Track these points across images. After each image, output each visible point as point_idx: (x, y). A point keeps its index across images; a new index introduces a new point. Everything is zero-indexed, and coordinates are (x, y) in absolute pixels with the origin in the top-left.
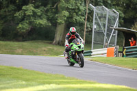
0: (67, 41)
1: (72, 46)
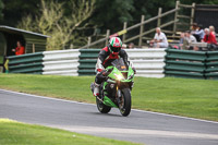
0: (99, 62)
1: (110, 71)
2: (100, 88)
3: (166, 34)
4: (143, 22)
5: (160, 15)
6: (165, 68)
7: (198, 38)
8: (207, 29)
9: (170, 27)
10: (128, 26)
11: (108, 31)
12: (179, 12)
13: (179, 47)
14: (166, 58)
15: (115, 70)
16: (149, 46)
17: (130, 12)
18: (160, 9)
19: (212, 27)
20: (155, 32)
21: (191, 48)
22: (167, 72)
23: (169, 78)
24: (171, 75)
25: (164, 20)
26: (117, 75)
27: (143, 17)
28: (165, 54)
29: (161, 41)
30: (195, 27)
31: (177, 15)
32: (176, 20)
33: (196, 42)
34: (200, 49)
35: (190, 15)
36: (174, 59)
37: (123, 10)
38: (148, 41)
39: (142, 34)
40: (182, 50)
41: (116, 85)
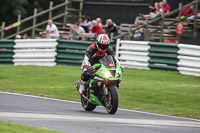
2: (86, 86)
3: (57, 26)
4: (36, 15)
5: (51, 8)
6: (56, 57)
7: (86, 29)
8: (94, 21)
9: (61, 20)
10: (22, 19)
11: (4, 24)
12: (69, 6)
13: (69, 38)
14: (58, 48)
15: (103, 67)
16: (41, 36)
17: (23, 5)
18: (51, 3)
19: (98, 19)
20: (47, 24)
21: (80, 39)
22: (58, 60)
23: (60, 66)
24: (62, 63)
25: (55, 13)
26: (105, 73)
27: (36, 10)
28: (56, 44)
29: (52, 32)
30: (84, 19)
31: (67, 8)
32: (66, 13)
33: (84, 33)
34: (88, 39)
35: (78, 8)
36: (65, 49)
37: (17, 3)
38: (40, 32)
39: (34, 26)
40: (71, 41)
41: (103, 83)
